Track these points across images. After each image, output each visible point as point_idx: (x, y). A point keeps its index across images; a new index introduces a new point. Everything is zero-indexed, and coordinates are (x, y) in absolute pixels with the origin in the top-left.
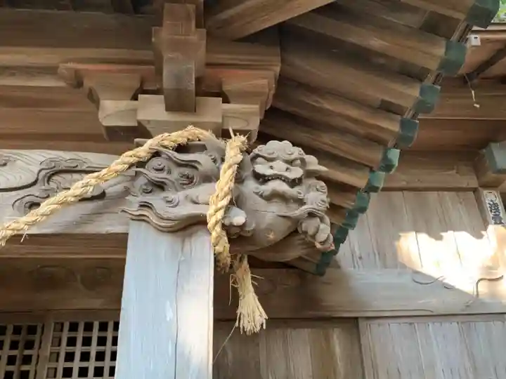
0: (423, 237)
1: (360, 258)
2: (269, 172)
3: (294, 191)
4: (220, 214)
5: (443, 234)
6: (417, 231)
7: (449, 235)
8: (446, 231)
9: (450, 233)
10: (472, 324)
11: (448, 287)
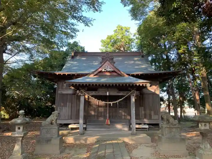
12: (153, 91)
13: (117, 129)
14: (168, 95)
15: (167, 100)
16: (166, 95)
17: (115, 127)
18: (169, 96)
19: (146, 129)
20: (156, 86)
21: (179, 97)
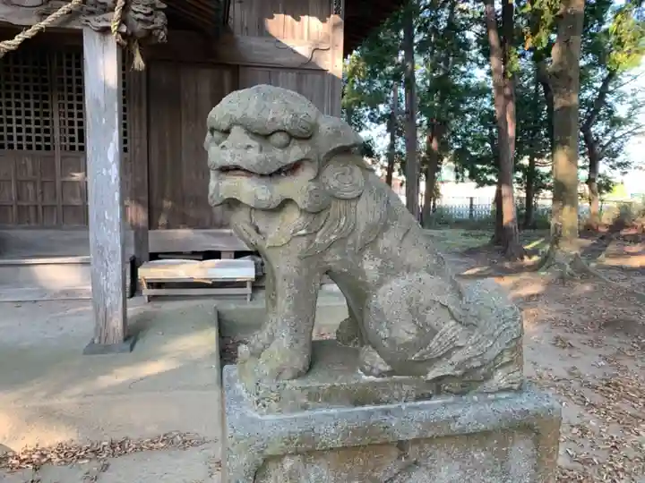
0: (289, 18)
1: (247, 28)
2: (137, 10)
3: (150, 18)
4: (116, 28)
5: (302, 17)
6: (285, 13)
7: (305, 19)
8: (303, 15)
9: (306, 17)
10: (304, 76)
11: (295, 52)
12: (304, 50)
13: (43, 291)
14: (389, 134)
15: (386, 152)
16: (385, 132)
17: (32, 281)
18: (393, 138)
19: (241, 284)
20: (324, 21)
21: (425, 139)
